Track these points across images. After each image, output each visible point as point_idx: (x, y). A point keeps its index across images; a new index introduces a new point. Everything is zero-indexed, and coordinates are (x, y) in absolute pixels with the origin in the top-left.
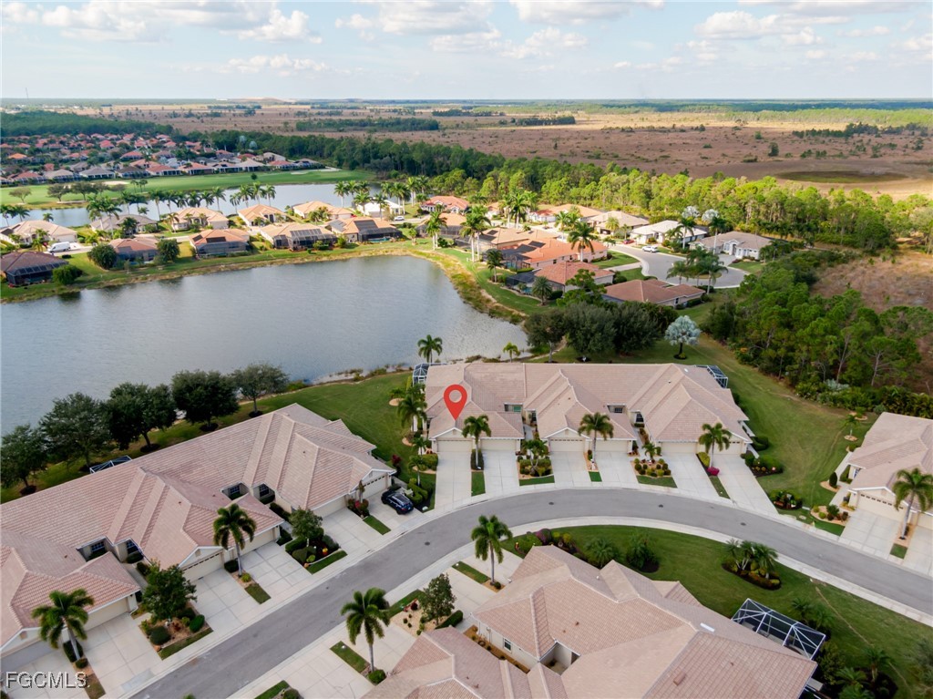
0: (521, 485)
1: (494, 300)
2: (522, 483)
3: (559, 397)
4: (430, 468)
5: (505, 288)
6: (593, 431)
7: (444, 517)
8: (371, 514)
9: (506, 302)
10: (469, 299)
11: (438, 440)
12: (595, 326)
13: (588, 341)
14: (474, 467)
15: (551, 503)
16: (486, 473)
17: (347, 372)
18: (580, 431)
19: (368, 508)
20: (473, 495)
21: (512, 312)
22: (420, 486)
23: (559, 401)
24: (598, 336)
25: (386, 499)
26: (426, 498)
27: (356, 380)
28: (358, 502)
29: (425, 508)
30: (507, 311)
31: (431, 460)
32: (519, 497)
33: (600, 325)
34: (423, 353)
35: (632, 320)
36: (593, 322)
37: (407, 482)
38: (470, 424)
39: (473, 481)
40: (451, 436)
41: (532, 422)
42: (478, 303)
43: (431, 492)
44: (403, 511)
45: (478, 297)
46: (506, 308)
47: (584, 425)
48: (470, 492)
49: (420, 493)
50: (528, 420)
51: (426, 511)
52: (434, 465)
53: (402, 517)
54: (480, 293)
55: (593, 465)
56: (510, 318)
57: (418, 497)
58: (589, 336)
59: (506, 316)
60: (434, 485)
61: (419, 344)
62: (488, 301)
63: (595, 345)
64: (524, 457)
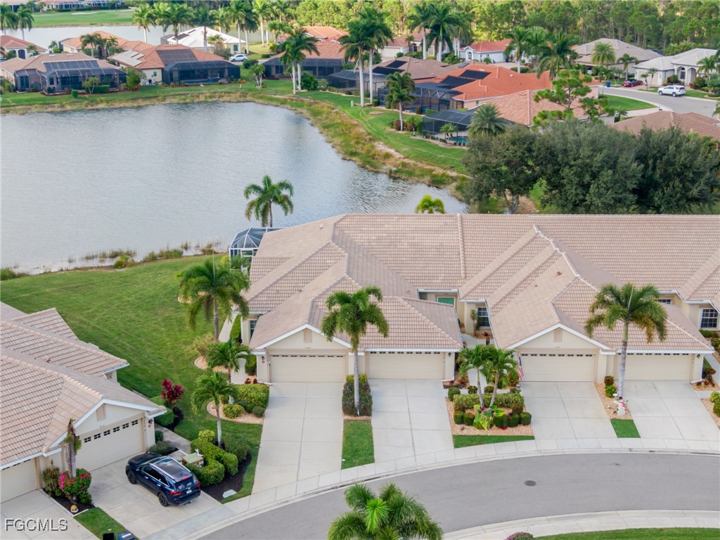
0: (456, 446)
1: (397, 155)
2: (460, 442)
3: (536, 273)
4: (249, 411)
5: (419, 138)
6: (620, 324)
7: (273, 512)
8: (96, 505)
9: (419, 157)
10: (353, 154)
11: (271, 354)
12: (599, 157)
13: (586, 187)
14: (349, 409)
15: (530, 483)
16: (377, 422)
17: (104, 256)
18: (589, 328)
19: (90, 490)
20: (344, 466)
21: (432, 171)
22: (223, 446)
23: (537, 281)
24: (607, 175)
25: (138, 472)
26: (234, 471)
27: (119, 265)
28: (66, 474)
29: (229, 493)
30: (422, 169)
31: (253, 394)
32: (453, 470)
33: (608, 156)
34: (253, 210)
35: (672, 147)
36: (596, 150)
37: (192, 437)
38: (337, 307)
39: (348, 437)
40: (299, 345)
41: (477, 327)
42: (369, 159)
43: (247, 460)
44: (174, 497)
45: (369, 151)
46: (419, 165)
47: (599, 311)
48: (339, 460)
49: (218, 459)
50: (470, 324)
51: (231, 499)
52: (258, 405)
53: (172, 511)
54: (373, 147)
55: (619, 403)
56: (427, 179)
57: (215, 468)
58: (587, 178)
59: (422, 176)
60: (256, 446)
61: (247, 193)
62: (387, 156)
63: (600, 196)
64: (464, 391)
